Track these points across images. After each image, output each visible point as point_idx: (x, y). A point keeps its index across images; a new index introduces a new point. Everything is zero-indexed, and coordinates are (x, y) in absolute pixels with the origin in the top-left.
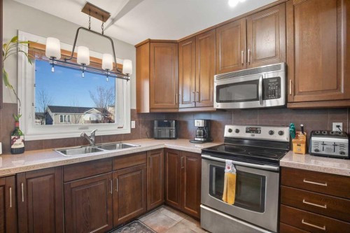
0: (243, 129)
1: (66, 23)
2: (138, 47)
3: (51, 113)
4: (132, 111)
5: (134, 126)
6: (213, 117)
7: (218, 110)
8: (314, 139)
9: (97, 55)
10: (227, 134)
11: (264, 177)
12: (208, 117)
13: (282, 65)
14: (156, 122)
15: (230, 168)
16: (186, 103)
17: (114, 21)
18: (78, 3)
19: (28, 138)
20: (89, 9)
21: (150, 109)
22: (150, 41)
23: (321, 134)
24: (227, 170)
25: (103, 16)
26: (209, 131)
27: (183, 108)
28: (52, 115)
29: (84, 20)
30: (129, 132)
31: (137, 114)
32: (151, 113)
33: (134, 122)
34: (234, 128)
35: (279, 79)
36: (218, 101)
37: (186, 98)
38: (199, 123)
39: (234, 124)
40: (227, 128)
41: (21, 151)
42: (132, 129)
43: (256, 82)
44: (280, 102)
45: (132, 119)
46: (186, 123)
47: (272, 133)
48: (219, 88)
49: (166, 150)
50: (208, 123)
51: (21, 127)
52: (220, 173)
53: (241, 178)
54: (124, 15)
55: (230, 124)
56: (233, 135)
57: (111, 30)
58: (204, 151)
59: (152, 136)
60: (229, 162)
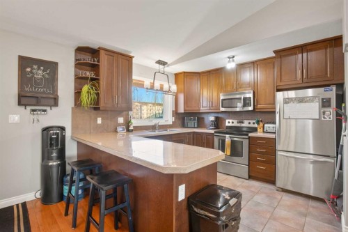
0: (235, 121)
1: (150, 69)
2: (176, 75)
4: (173, 111)
5: (174, 120)
6: (220, 115)
7: (223, 112)
8: (266, 125)
9: (162, 83)
10: (227, 124)
11: (242, 142)
12: (216, 115)
13: (252, 91)
14: (186, 118)
15: (228, 139)
16: (204, 107)
17: (169, 65)
19: (135, 125)
20: (160, 62)
21: (184, 111)
22: (184, 73)
23: (270, 123)
24: (226, 140)
25: (164, 64)
26: (218, 123)
27: (202, 110)
29: (157, 66)
30: (171, 123)
31: (176, 113)
32: (184, 113)
33: (174, 118)
34: (231, 121)
35: (250, 98)
36: (222, 107)
37: (205, 104)
38: (212, 118)
39: (231, 119)
40: (227, 121)
41: (132, 130)
42: (173, 122)
43: (240, 99)
44: (251, 108)
45: (173, 116)
46: (203, 118)
47: (250, 123)
48: (223, 100)
49: (194, 132)
50: (217, 118)
52: (223, 141)
53: (233, 143)
54: (176, 63)
55: (229, 119)
56: (230, 125)
57: (167, 69)
58: (215, 132)
59: (183, 126)
60: (227, 136)
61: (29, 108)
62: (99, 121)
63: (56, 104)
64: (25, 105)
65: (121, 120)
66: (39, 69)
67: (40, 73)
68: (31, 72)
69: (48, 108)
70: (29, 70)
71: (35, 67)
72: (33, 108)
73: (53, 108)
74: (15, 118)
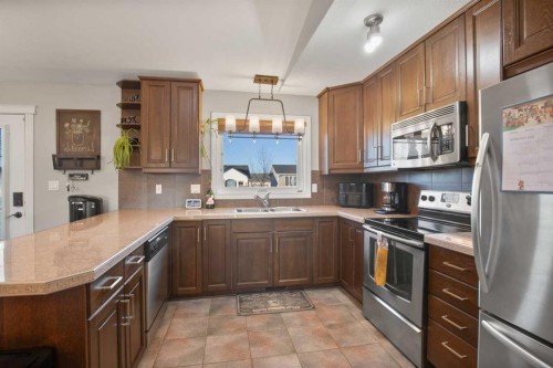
2: (320, 97)
3: (275, 174)
4: (313, 173)
5: (315, 190)
13: (456, 105)
14: (341, 186)
16: (371, 160)
17: (283, 81)
18: (249, 77)
19: (217, 198)
20: (259, 79)
21: (330, 170)
22: (328, 89)
25: (273, 80)
27: (368, 167)
28: (277, 176)
30: (309, 196)
31: (320, 177)
33: (315, 186)
42: (313, 194)
45: (313, 181)
51: (213, 188)
57: (284, 89)
61: (68, 172)
62: (159, 189)
63: (98, 167)
64: (65, 170)
65: (196, 189)
66: (78, 122)
67: (79, 128)
68: (70, 128)
69: (89, 172)
70: (67, 125)
71: (74, 121)
72: (72, 172)
73: (95, 172)
74: (54, 185)
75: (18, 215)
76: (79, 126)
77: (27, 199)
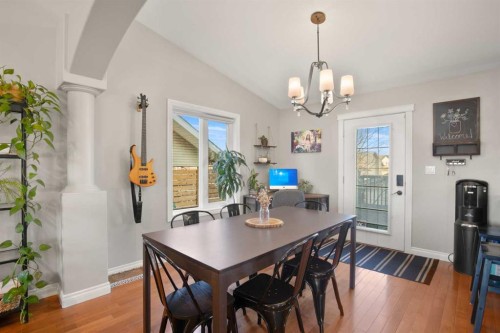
61: (444, 159)
63: (477, 152)
64: (441, 156)
66: (455, 112)
67: (456, 117)
68: (446, 118)
69: (467, 158)
70: (443, 116)
71: (451, 111)
72: (449, 158)
73: (474, 157)
74: (431, 169)
75: (400, 193)
76: (456, 115)
77: (408, 180)
